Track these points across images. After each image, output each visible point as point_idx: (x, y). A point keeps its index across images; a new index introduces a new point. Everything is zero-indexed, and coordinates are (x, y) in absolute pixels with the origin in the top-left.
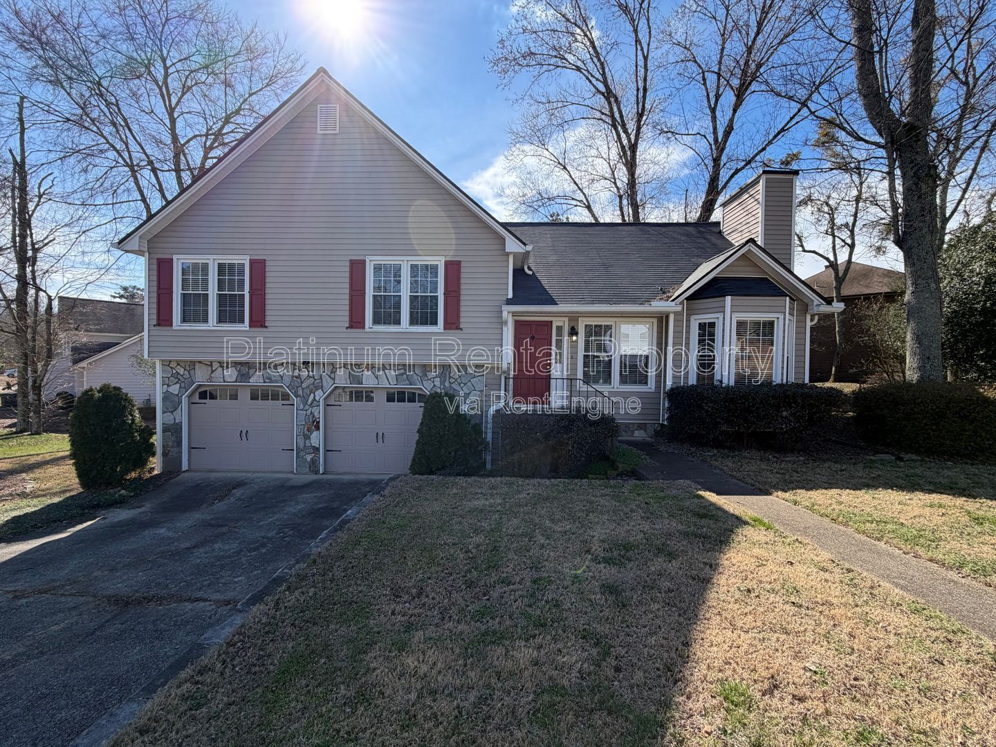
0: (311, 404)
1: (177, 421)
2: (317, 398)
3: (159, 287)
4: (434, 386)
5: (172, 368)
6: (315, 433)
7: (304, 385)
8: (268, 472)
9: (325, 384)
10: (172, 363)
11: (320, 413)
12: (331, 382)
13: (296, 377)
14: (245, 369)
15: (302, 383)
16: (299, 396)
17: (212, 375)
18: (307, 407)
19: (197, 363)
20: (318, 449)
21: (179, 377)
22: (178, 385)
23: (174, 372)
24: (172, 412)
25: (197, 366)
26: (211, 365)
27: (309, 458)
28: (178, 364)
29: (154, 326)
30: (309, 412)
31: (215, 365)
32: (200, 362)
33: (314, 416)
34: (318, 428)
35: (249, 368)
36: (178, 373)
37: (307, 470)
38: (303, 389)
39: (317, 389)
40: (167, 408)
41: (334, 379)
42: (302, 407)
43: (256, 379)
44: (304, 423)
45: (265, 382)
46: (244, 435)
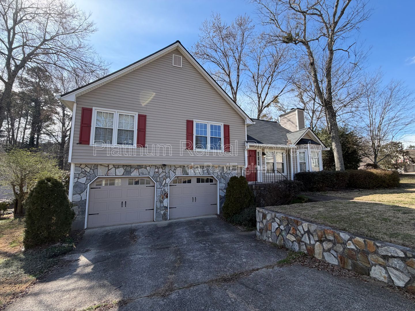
0: (164, 185)
1: (83, 199)
2: (167, 182)
3: (82, 123)
4: (218, 175)
5: (82, 168)
6: (166, 200)
7: (160, 176)
8: (138, 223)
9: (171, 175)
10: (82, 165)
11: (167, 189)
12: (174, 174)
13: (157, 172)
14: (128, 168)
15: (159, 175)
16: (158, 182)
17: (109, 172)
18: (162, 187)
19: (99, 166)
20: (167, 207)
21: (86, 173)
22: (85, 178)
23: (83, 170)
24: (80, 194)
25: (99, 167)
26: (108, 166)
27: (162, 212)
28: (86, 166)
29: (77, 144)
30: (162, 190)
31: (111, 167)
32: (101, 165)
33: (165, 191)
34: (167, 197)
35: (131, 168)
36: (86, 171)
37: (161, 219)
38: (160, 178)
39: (167, 178)
40: (76, 192)
41: (175, 173)
42: (159, 187)
43: (135, 174)
44: (160, 195)
45: (139, 175)
46: (124, 204)
